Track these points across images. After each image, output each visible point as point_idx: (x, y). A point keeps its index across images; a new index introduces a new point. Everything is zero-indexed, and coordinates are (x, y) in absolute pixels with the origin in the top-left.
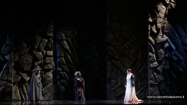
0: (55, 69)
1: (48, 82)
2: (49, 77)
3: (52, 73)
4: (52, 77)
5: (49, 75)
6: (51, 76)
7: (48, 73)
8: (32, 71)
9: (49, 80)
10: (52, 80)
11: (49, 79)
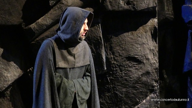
0: (169, 11)
1: (130, 90)
2: (139, 62)
3: (154, 37)
4: (154, 60)
5: (137, 51)
6: (150, 56)
7: (128, 36)
8: (33, 26)
9: (138, 80)
10: (156, 76)
11: (135, 73)
